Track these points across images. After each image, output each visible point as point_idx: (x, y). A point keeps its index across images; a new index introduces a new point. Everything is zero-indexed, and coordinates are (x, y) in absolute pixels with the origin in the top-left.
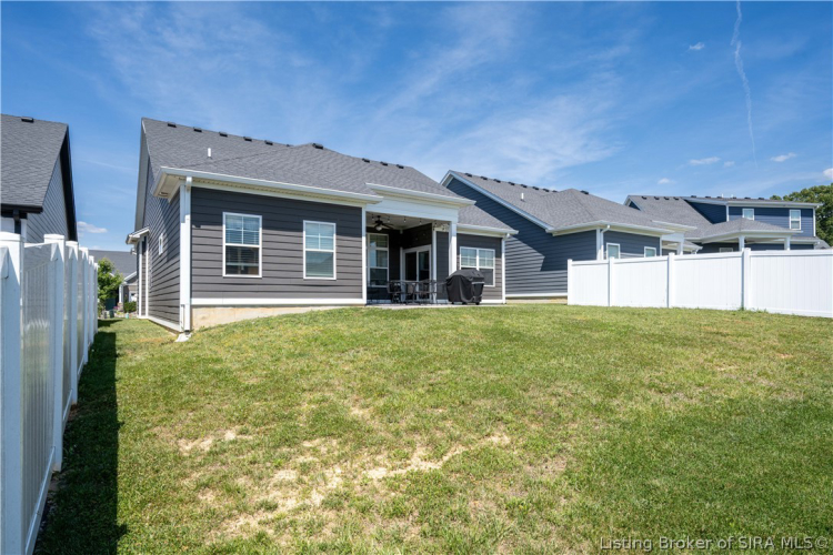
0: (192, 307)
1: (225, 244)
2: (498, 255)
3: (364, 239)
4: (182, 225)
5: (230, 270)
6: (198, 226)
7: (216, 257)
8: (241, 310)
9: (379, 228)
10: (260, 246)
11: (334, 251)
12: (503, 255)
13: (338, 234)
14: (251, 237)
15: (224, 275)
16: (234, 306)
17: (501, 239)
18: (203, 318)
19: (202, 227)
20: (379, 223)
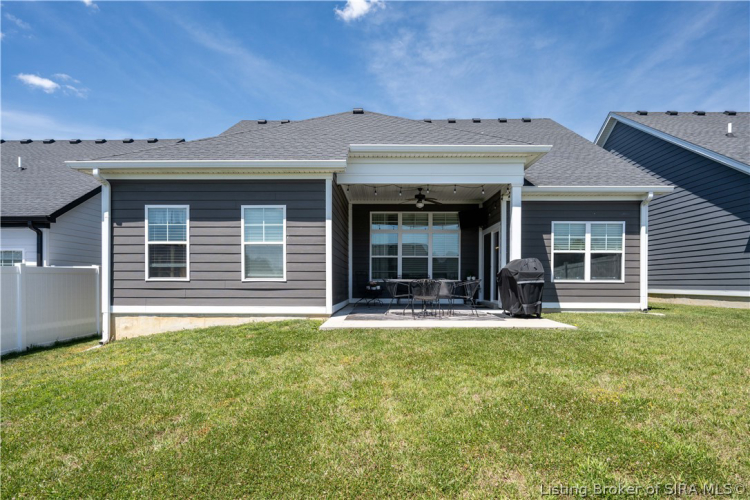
0: (112, 316)
1: (147, 243)
2: (633, 230)
3: (329, 223)
4: (103, 223)
5: (153, 272)
6: (120, 224)
7: (138, 258)
8: (166, 319)
9: (420, 205)
10: (187, 243)
11: (284, 243)
12: (643, 230)
13: (289, 219)
14: (178, 232)
15: (147, 279)
16: (159, 315)
17: (638, 204)
18: (126, 328)
19: (124, 224)
20: (420, 197)
